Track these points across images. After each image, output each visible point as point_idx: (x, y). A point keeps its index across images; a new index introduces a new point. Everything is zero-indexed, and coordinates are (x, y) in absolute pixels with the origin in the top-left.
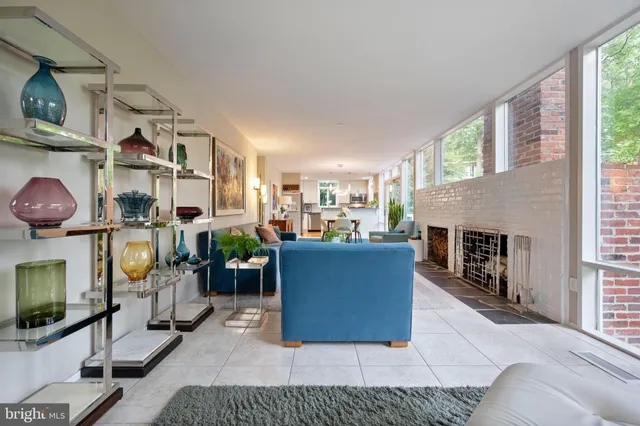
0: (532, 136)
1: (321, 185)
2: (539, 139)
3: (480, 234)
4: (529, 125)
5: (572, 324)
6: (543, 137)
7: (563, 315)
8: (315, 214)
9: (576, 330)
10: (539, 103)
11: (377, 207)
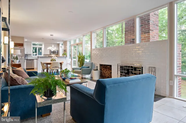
0: (146, 31)
1: (34, 44)
2: (149, 32)
3: (132, 67)
4: (145, 27)
5: (171, 96)
6: (150, 31)
7: (167, 94)
8: (30, 60)
9: (173, 98)
10: (149, 19)
11: (66, 56)
